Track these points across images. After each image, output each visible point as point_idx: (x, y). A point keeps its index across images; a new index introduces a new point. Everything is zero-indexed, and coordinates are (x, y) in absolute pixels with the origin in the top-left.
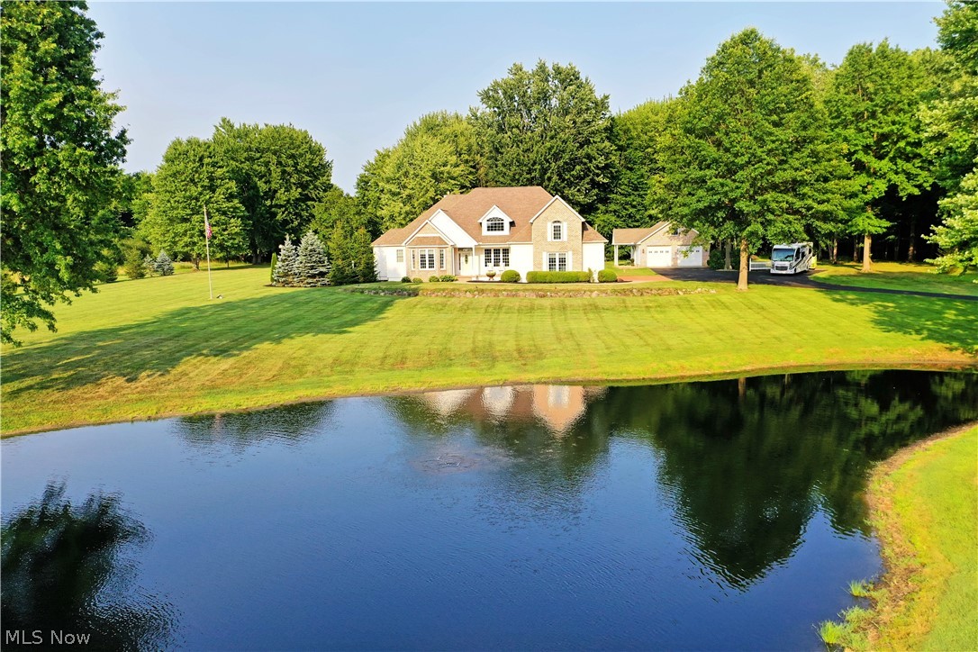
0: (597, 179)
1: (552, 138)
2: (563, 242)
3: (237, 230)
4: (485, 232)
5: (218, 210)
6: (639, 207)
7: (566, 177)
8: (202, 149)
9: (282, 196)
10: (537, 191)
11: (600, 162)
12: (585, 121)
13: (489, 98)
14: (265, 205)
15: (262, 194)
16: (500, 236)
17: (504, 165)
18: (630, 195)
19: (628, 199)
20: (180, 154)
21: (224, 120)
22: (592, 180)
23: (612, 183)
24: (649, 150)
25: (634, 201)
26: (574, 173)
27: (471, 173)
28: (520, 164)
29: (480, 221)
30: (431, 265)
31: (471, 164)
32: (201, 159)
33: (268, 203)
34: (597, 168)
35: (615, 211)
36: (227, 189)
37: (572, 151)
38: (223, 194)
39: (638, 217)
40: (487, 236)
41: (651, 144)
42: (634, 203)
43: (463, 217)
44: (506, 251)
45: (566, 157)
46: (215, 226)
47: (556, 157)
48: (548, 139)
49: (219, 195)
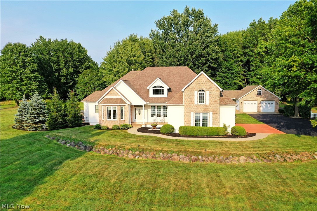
0: (211, 65)
1: (190, 44)
2: (206, 105)
3: (36, 87)
4: (151, 95)
5: (26, 77)
6: (230, 79)
7: (197, 64)
8: (21, 48)
9: (64, 71)
10: (186, 69)
11: (213, 56)
12: (207, 36)
13: (160, 25)
14: (55, 76)
15: (54, 70)
16: (161, 98)
17: (166, 58)
18: (226, 73)
19: (225, 75)
20: (8, 50)
21: (41, 37)
22: (209, 65)
23: (218, 67)
24: (235, 52)
25: (228, 76)
26: (200, 61)
27: (151, 62)
28: (175, 57)
29: (148, 88)
30: (115, 117)
31: (151, 57)
32: (20, 52)
33: (57, 74)
34: (212, 59)
35: (219, 80)
36: (32, 68)
37: (200, 50)
38: (30, 70)
39: (230, 83)
40: (152, 98)
41: (236, 49)
42: (228, 77)
43: (138, 85)
44: (165, 108)
45: (197, 53)
46: (25, 85)
47: (192, 54)
48: (188, 45)
49: (28, 71)
